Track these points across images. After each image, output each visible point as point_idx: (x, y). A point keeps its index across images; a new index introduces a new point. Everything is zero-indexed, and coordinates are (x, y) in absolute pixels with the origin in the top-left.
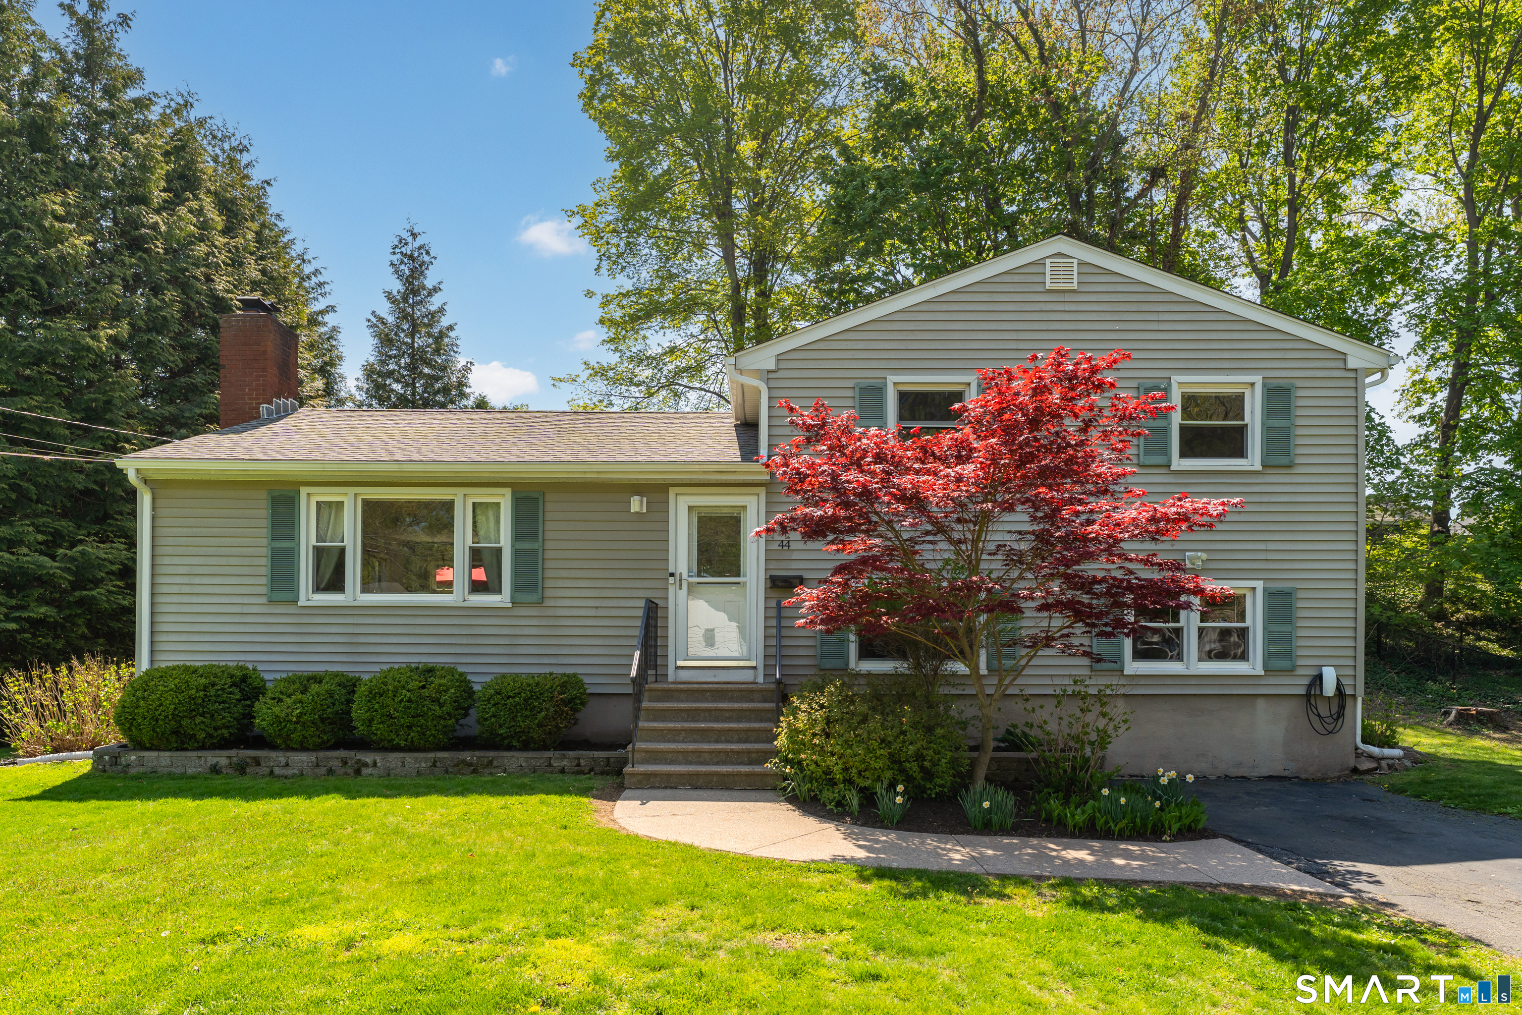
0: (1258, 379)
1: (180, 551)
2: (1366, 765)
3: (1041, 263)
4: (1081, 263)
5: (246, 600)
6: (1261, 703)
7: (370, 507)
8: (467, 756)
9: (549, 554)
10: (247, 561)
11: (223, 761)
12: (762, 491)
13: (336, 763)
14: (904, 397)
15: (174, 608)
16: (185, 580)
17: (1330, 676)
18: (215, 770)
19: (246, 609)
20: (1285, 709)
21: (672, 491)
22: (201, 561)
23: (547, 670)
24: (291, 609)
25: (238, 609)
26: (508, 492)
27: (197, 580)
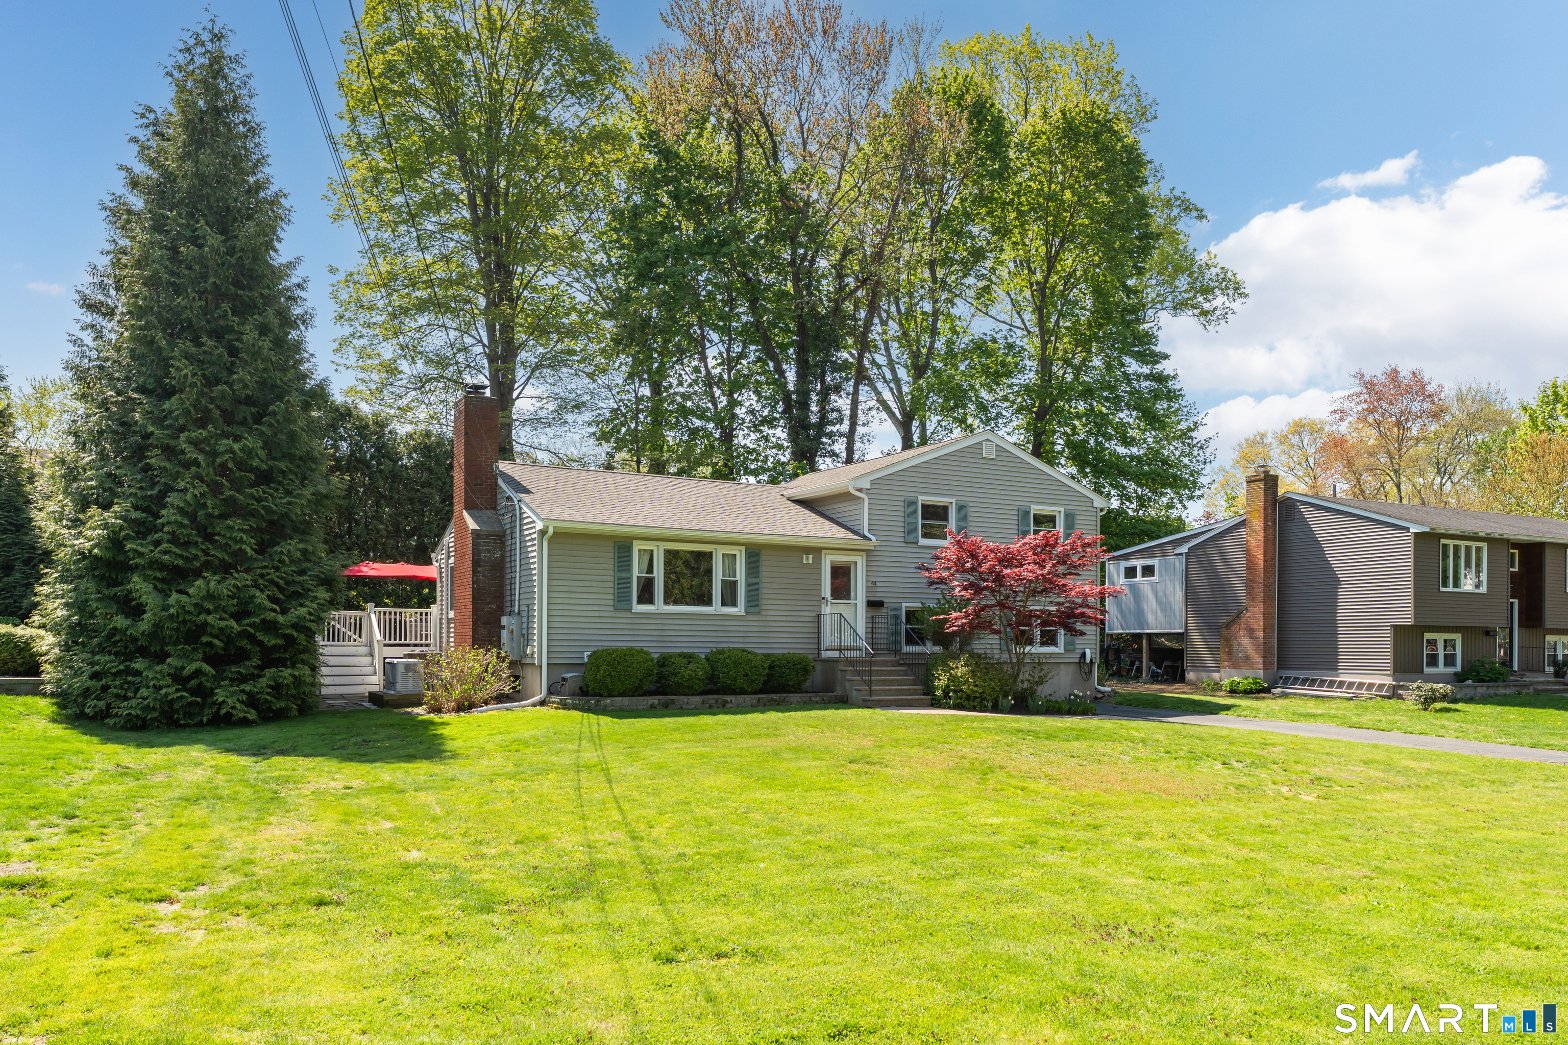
0: (1062, 509)
1: (563, 576)
2: (1100, 695)
3: (980, 443)
4: (997, 446)
5: (602, 608)
6: (1062, 666)
7: (668, 552)
8: (774, 696)
9: (764, 585)
10: (601, 584)
11: (656, 702)
12: (864, 554)
13: (713, 702)
14: (924, 507)
15: (559, 613)
16: (566, 595)
17: (1088, 652)
18: (652, 707)
19: (602, 614)
20: (1071, 669)
21: (824, 552)
22: (575, 583)
23: (786, 651)
24: (627, 614)
25: (596, 614)
26: (743, 548)
27: (573, 596)
